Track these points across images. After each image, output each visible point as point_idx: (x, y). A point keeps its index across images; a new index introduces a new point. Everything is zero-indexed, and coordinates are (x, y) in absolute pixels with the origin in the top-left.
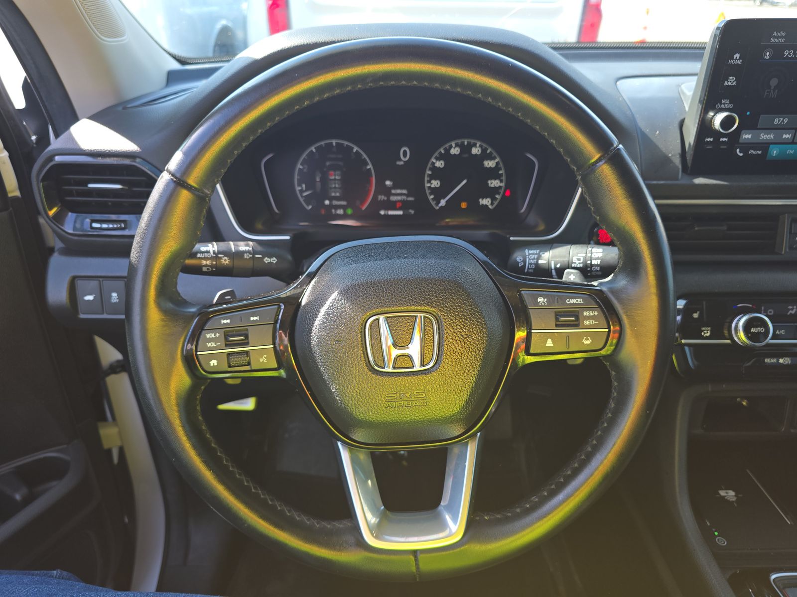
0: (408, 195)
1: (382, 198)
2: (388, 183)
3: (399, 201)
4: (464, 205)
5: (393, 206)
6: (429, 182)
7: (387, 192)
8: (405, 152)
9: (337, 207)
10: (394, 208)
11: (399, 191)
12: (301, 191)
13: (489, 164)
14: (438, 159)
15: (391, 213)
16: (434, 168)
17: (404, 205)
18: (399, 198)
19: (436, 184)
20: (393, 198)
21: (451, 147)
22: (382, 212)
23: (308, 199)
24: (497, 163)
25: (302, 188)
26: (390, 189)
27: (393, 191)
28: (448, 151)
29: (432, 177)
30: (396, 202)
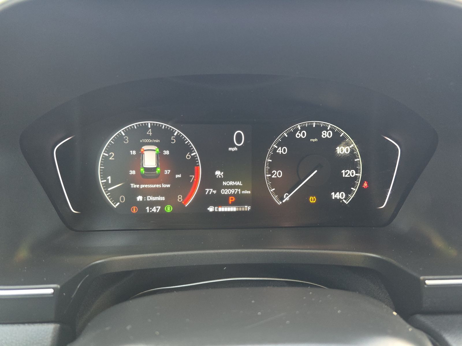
0: (242, 188)
1: (210, 191)
2: (218, 173)
3: (231, 195)
4: (313, 200)
5: (224, 201)
6: (270, 172)
7: (217, 184)
8: (239, 136)
9: (153, 204)
10: (227, 204)
11: (231, 183)
12: (107, 185)
13: (342, 150)
14: (279, 145)
15: (222, 209)
16: (275, 156)
17: (239, 200)
18: (232, 191)
19: (277, 174)
20: (225, 192)
21: (296, 130)
22: (211, 209)
23: (114, 195)
24: (352, 150)
25: (108, 180)
26: (221, 180)
27: (224, 183)
28: (292, 135)
29: (272, 167)
30: (228, 196)
